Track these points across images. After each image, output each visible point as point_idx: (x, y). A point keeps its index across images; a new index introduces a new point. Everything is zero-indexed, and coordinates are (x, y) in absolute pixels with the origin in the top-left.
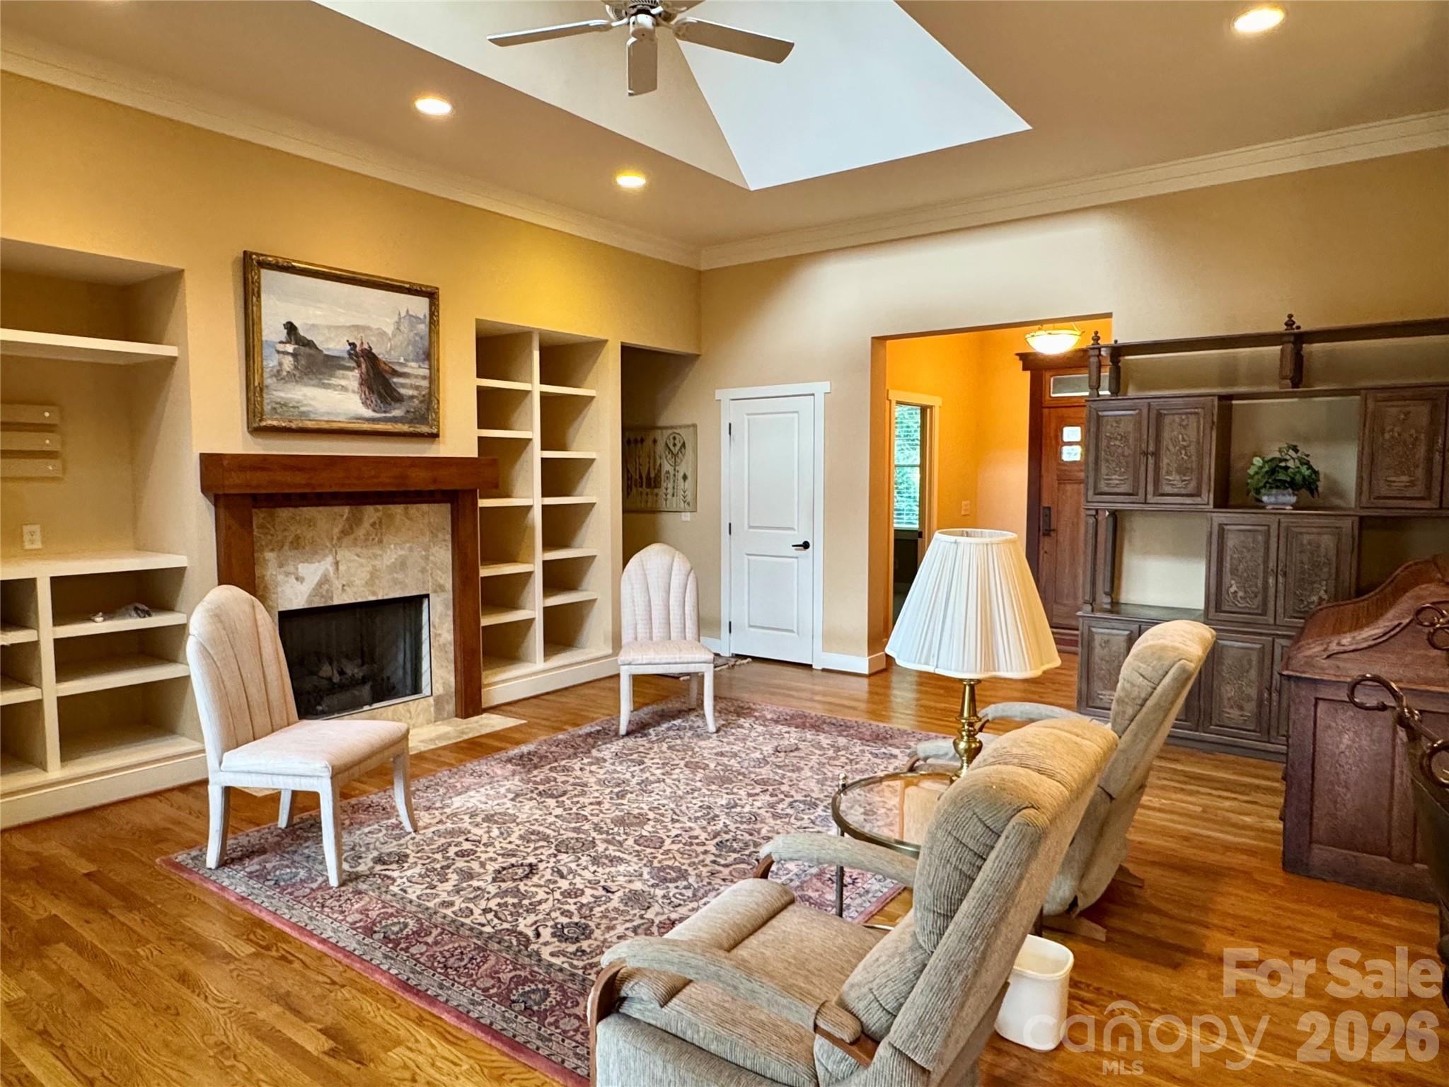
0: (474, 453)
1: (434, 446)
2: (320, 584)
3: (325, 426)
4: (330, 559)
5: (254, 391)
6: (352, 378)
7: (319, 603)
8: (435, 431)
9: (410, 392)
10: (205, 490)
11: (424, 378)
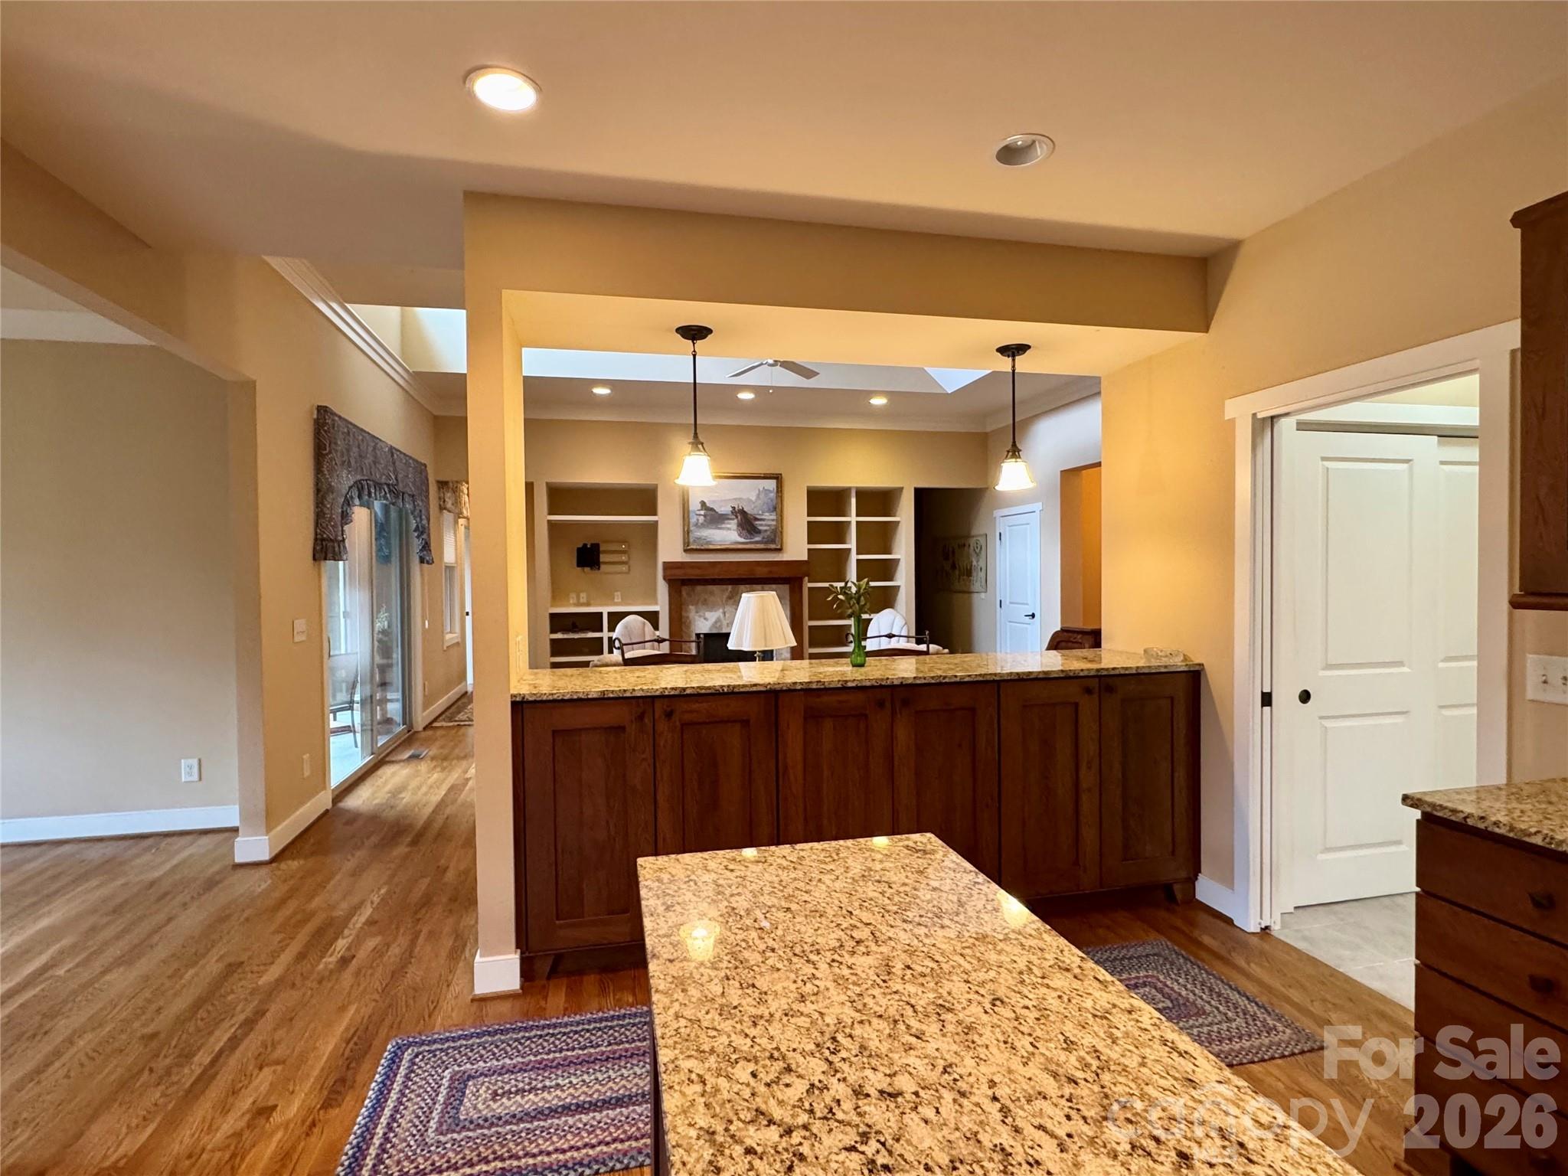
0: (805, 558)
1: (780, 555)
2: (716, 622)
3: (719, 547)
4: (721, 610)
5: (687, 533)
6: (733, 524)
7: (714, 631)
8: (779, 547)
9: (765, 528)
10: (664, 579)
11: (773, 520)
